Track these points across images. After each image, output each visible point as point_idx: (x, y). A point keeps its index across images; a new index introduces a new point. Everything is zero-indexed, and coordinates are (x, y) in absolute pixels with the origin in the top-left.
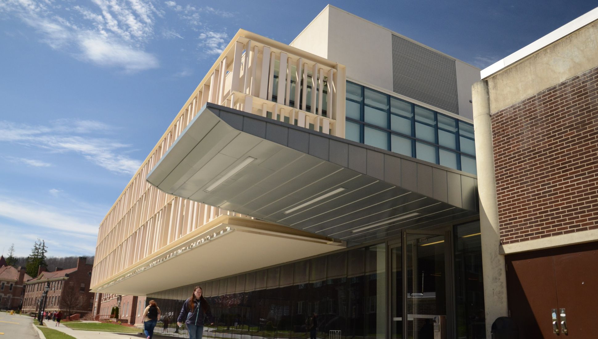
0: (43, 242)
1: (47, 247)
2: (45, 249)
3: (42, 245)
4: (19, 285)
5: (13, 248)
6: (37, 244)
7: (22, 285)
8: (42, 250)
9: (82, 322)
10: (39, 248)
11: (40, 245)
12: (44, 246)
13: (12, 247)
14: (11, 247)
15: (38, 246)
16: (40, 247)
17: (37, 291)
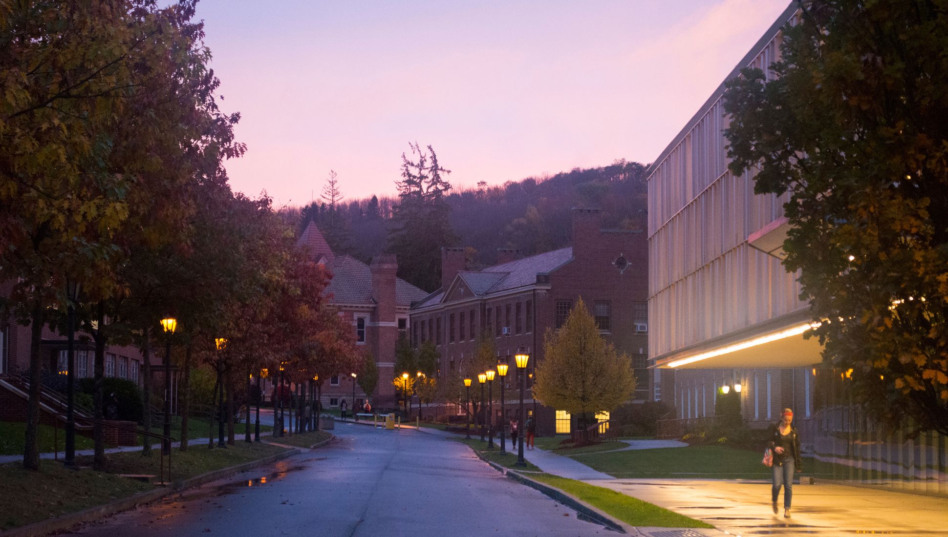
0: (431, 155)
1: (449, 172)
2: (444, 177)
3: (428, 164)
4: (384, 320)
5: (335, 186)
6: (412, 165)
7: (394, 321)
8: (434, 183)
9: (629, 445)
10: (422, 177)
11: (421, 166)
12: (435, 168)
13: (332, 183)
14: (329, 185)
15: (414, 171)
16: (425, 172)
17: (452, 339)
